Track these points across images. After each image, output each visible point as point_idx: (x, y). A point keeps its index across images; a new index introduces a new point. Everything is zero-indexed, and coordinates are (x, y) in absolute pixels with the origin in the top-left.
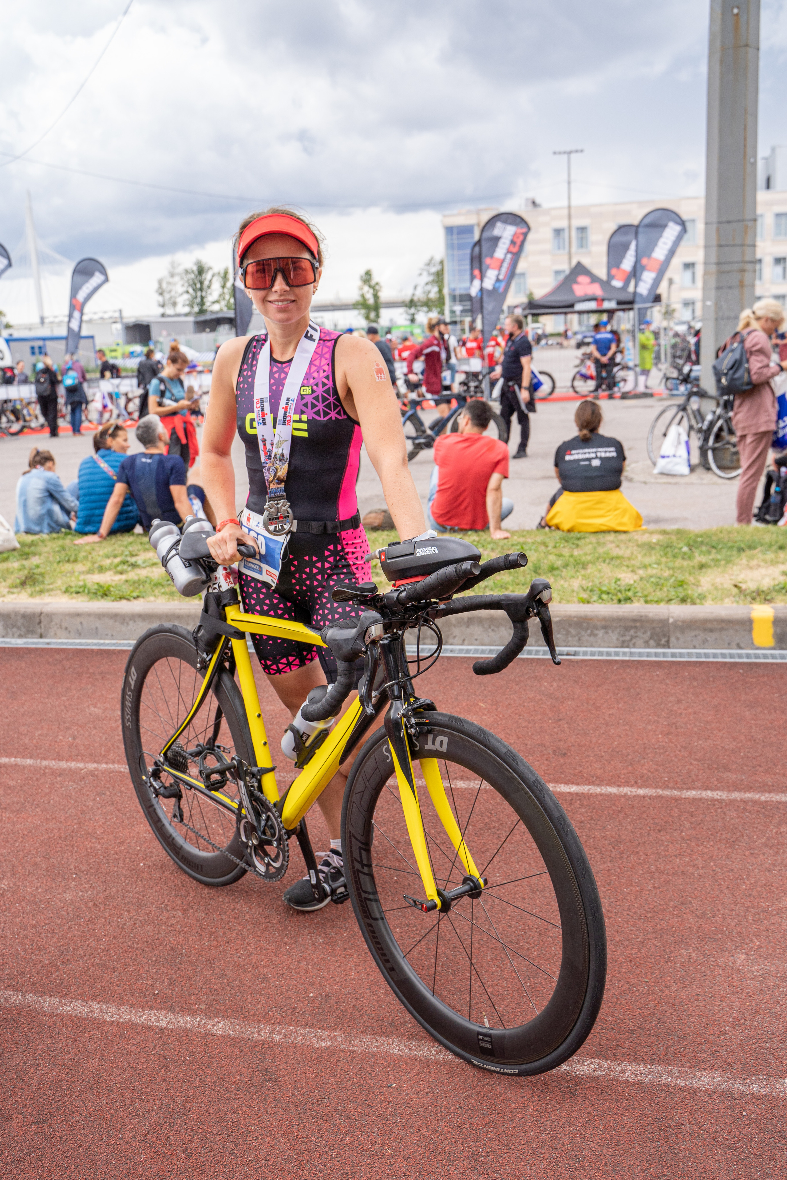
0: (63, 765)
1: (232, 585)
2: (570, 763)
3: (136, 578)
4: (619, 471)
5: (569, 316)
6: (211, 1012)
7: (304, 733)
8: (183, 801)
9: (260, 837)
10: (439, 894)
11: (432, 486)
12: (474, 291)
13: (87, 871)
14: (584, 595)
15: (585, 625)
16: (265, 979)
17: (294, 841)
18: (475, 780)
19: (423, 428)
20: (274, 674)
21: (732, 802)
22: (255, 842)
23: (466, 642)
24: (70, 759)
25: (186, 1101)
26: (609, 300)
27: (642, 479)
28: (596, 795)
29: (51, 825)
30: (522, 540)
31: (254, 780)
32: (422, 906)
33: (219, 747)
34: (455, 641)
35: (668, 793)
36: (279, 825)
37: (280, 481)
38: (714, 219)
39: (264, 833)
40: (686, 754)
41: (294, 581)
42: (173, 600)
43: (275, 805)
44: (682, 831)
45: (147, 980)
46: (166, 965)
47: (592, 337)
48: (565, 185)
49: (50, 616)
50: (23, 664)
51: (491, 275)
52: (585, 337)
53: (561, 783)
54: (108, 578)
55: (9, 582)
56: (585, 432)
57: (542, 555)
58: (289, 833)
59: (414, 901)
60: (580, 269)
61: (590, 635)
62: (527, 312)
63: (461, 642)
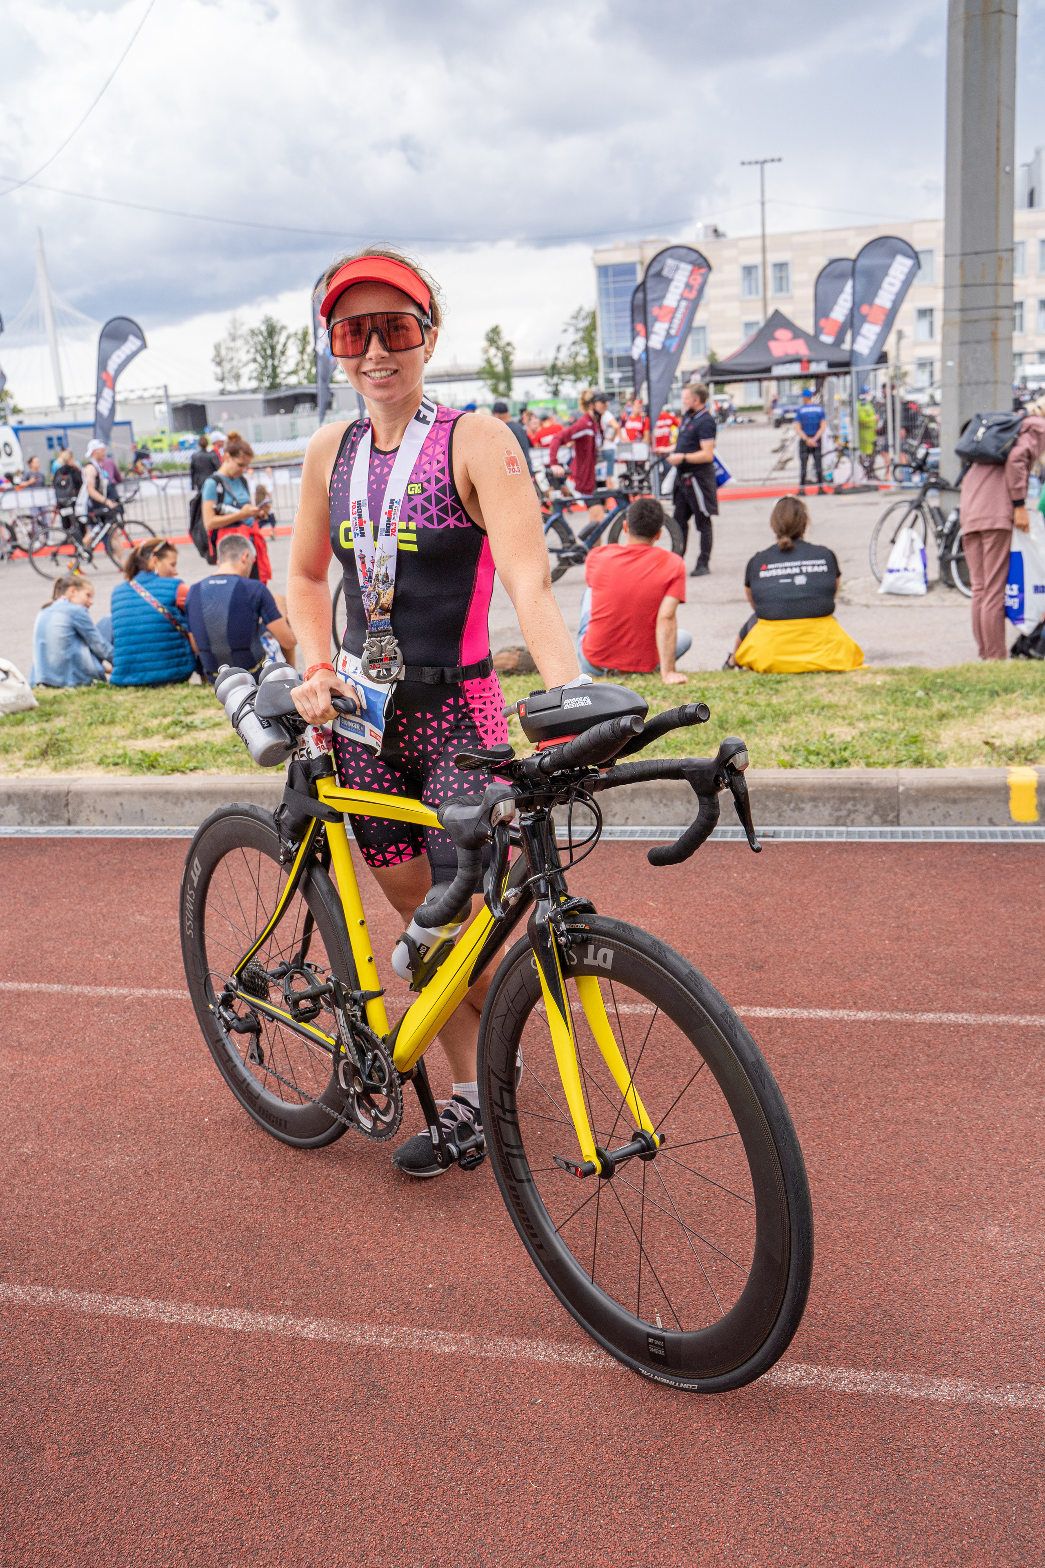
0: (102, 991)
1: (326, 751)
2: (768, 979)
3: (193, 743)
4: (831, 591)
5: (765, 384)
6: (300, 1310)
7: (422, 945)
8: (262, 1037)
9: (365, 1083)
10: (599, 1154)
11: (582, 615)
12: (637, 352)
13: (136, 1129)
14: (786, 757)
15: (787, 796)
16: (369, 1266)
17: (409, 1087)
18: (643, 1003)
19: (571, 538)
20: (380, 866)
21: (983, 1027)
22: (358, 1089)
23: (630, 821)
24: (110, 983)
25: (270, 1424)
26: (818, 361)
27: (864, 602)
28: (803, 1020)
29: (86, 1071)
30: (703, 685)
31: (356, 1007)
32: (577, 1169)
33: (309, 966)
34: (616, 820)
35: (897, 1016)
36: (389, 1066)
37: (384, 610)
38: (958, 250)
39: (370, 1077)
40: (921, 965)
41: (402, 745)
42: (242, 772)
43: (384, 1040)
44: (916, 1067)
45: (216, 1269)
46: (240, 1250)
47: (795, 411)
48: (759, 206)
49: (80, 796)
50: (46, 860)
51: (660, 329)
52: (787, 412)
53: (756, 1006)
54: (155, 745)
55: (26, 751)
56: (786, 539)
57: (730, 704)
58: (403, 1077)
59: (567, 1164)
60: (778, 321)
61: (793, 810)
62: (708, 379)
63: (623, 821)
